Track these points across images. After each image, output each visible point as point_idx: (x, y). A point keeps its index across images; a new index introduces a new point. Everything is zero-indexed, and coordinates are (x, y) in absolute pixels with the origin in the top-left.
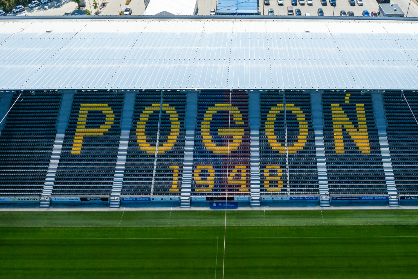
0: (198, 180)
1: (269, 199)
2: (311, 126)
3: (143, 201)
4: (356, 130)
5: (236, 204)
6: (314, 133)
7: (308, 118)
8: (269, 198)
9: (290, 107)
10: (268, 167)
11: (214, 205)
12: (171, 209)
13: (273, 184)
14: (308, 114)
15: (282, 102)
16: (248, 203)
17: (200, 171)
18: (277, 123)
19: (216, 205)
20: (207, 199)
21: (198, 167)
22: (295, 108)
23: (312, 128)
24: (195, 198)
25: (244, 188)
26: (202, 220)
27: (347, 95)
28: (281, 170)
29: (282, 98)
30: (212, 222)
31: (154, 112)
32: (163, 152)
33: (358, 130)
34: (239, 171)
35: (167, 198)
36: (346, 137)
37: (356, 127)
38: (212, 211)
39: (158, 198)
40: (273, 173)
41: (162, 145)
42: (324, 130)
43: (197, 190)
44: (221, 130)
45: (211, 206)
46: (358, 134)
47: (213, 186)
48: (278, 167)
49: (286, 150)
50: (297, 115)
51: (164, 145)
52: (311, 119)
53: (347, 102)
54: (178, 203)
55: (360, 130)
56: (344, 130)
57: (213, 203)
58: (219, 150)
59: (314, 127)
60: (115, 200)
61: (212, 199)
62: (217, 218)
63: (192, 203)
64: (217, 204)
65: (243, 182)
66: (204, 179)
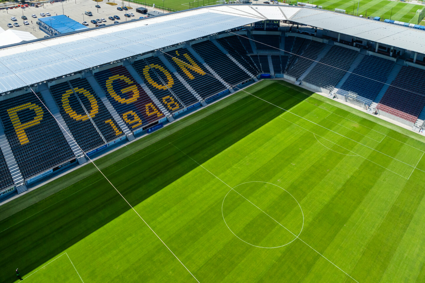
0: (129, 121)
5: (161, 125)
6: (174, 74)
8: (176, 113)
10: (163, 98)
12: (125, 145)
13: (173, 106)
16: (167, 121)
17: (127, 116)
18: (151, 76)
20: (143, 129)
21: (124, 115)
22: (155, 66)
23: (171, 72)
24: (136, 132)
25: (159, 115)
27: (176, 51)
28: (171, 98)
32: (94, 116)
33: (193, 66)
34: (150, 107)
35: (118, 140)
36: (190, 71)
37: (191, 64)
39: (112, 142)
40: (168, 100)
42: (177, 71)
43: (133, 127)
44: (123, 90)
45: (148, 132)
47: (141, 121)
48: (168, 97)
49: (167, 87)
51: (91, 111)
53: (178, 55)
54: (127, 140)
56: (187, 68)
57: (148, 129)
58: (129, 101)
61: (145, 128)
63: (136, 136)
64: (151, 129)
65: (156, 111)
66: (132, 119)
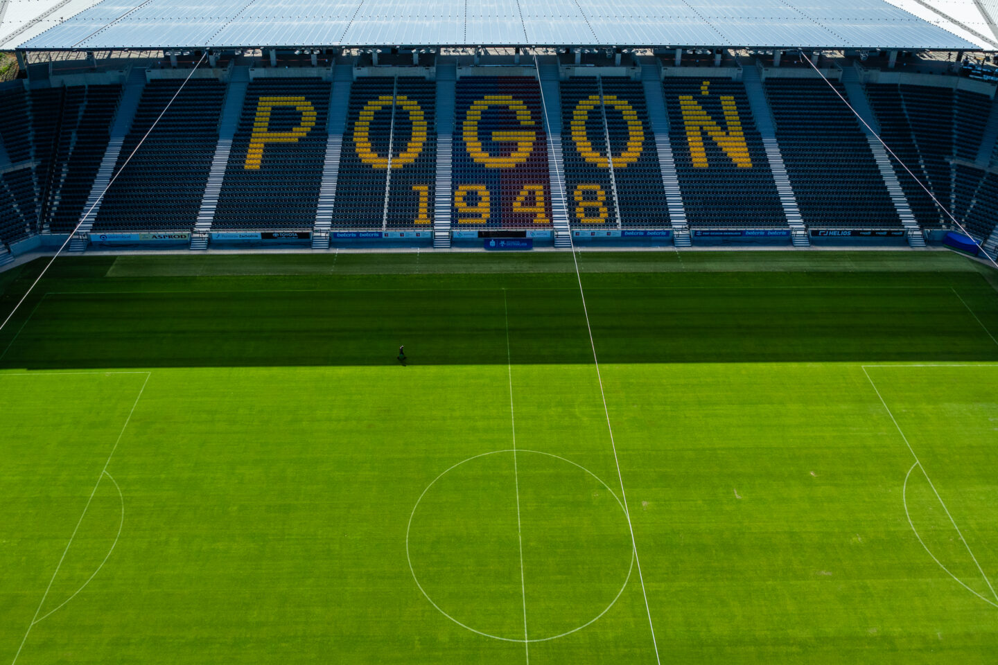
0: (462, 206)
1: (586, 236)
2: (648, 128)
3: (369, 240)
4: (724, 133)
5: (531, 243)
6: (654, 138)
7: (643, 116)
8: (586, 232)
9: (610, 100)
10: (579, 187)
11: (492, 243)
12: (418, 250)
13: (591, 212)
14: (641, 110)
15: (596, 93)
16: (551, 242)
17: (465, 193)
18: (590, 123)
19: (496, 243)
20: (480, 234)
21: (461, 187)
22: (619, 102)
23: (649, 131)
24: (459, 233)
25: (541, 218)
26: (474, 265)
27: (704, 83)
28: (602, 192)
29: (597, 88)
30: (491, 268)
31: (383, 108)
32: (401, 166)
33: (727, 134)
34: (532, 193)
35: (410, 233)
36: (709, 144)
37: (724, 128)
38: (489, 253)
39: (395, 233)
40: (589, 195)
41: (398, 155)
42: (670, 133)
43: (461, 221)
44: (497, 133)
45: (486, 245)
46: (729, 139)
47: (488, 215)
48: (596, 187)
49: (610, 162)
50: (624, 112)
51: (401, 155)
52: (646, 118)
53: (705, 93)
54: (430, 242)
55: (731, 133)
56: (704, 134)
57: (491, 240)
58: (494, 163)
59: (653, 129)
60: (321, 237)
61: (487, 234)
62: (499, 263)
63: (454, 242)
64: (498, 242)
65: (539, 208)
66: (472, 205)
